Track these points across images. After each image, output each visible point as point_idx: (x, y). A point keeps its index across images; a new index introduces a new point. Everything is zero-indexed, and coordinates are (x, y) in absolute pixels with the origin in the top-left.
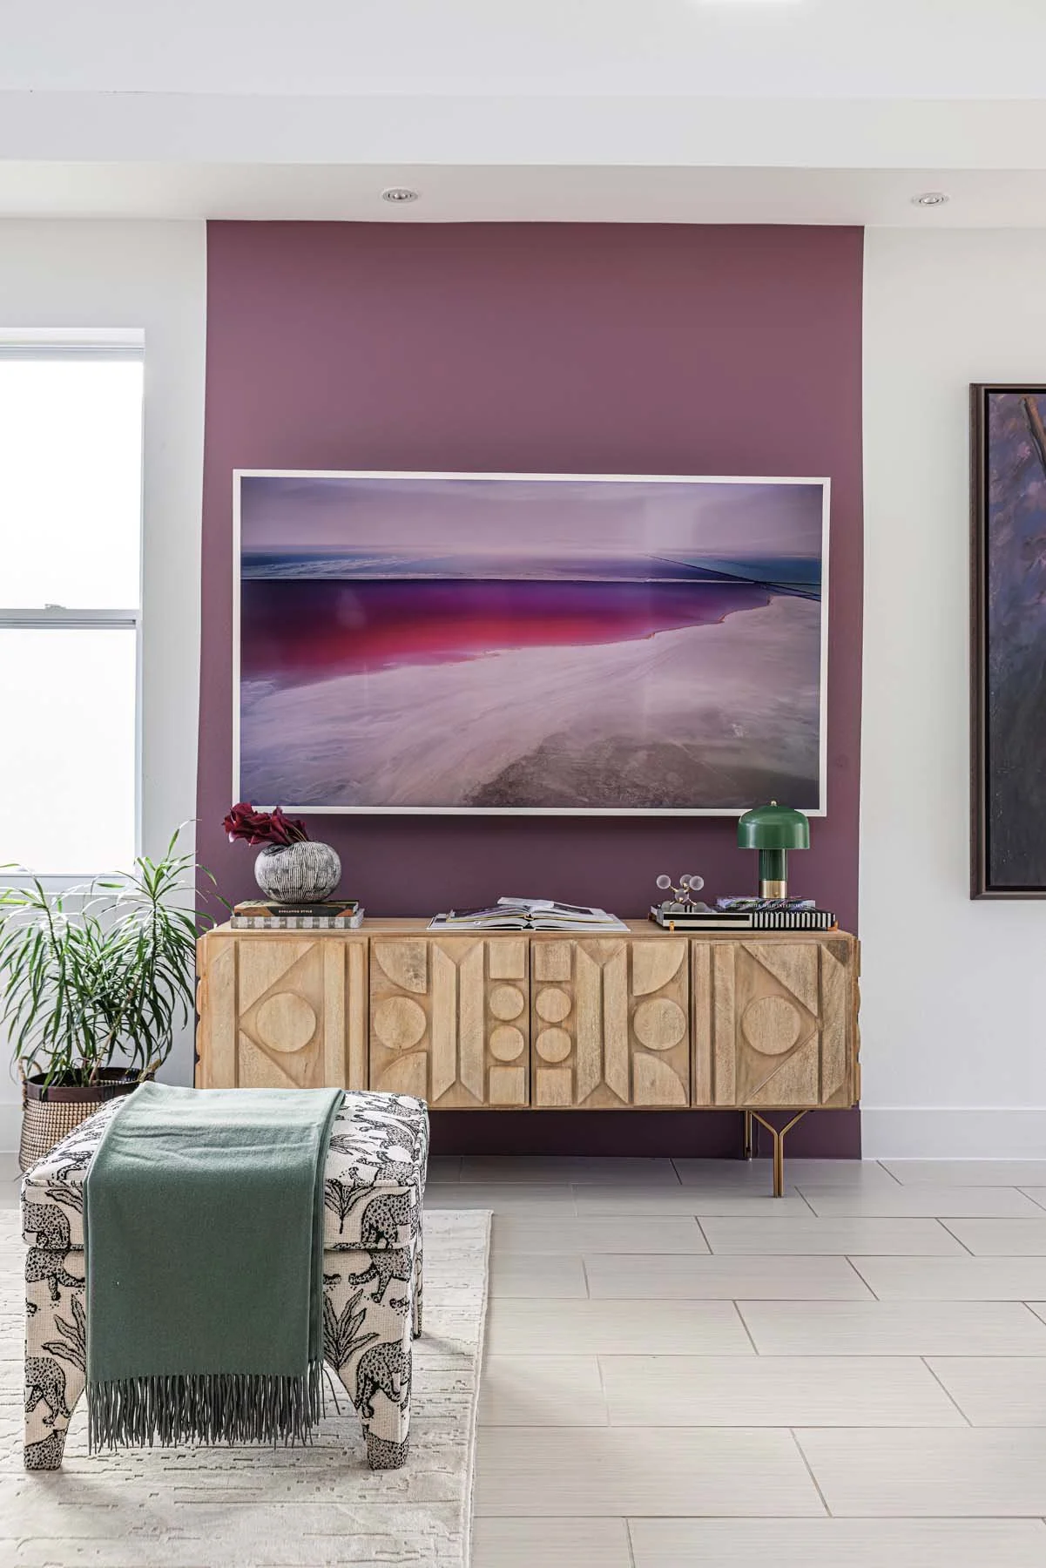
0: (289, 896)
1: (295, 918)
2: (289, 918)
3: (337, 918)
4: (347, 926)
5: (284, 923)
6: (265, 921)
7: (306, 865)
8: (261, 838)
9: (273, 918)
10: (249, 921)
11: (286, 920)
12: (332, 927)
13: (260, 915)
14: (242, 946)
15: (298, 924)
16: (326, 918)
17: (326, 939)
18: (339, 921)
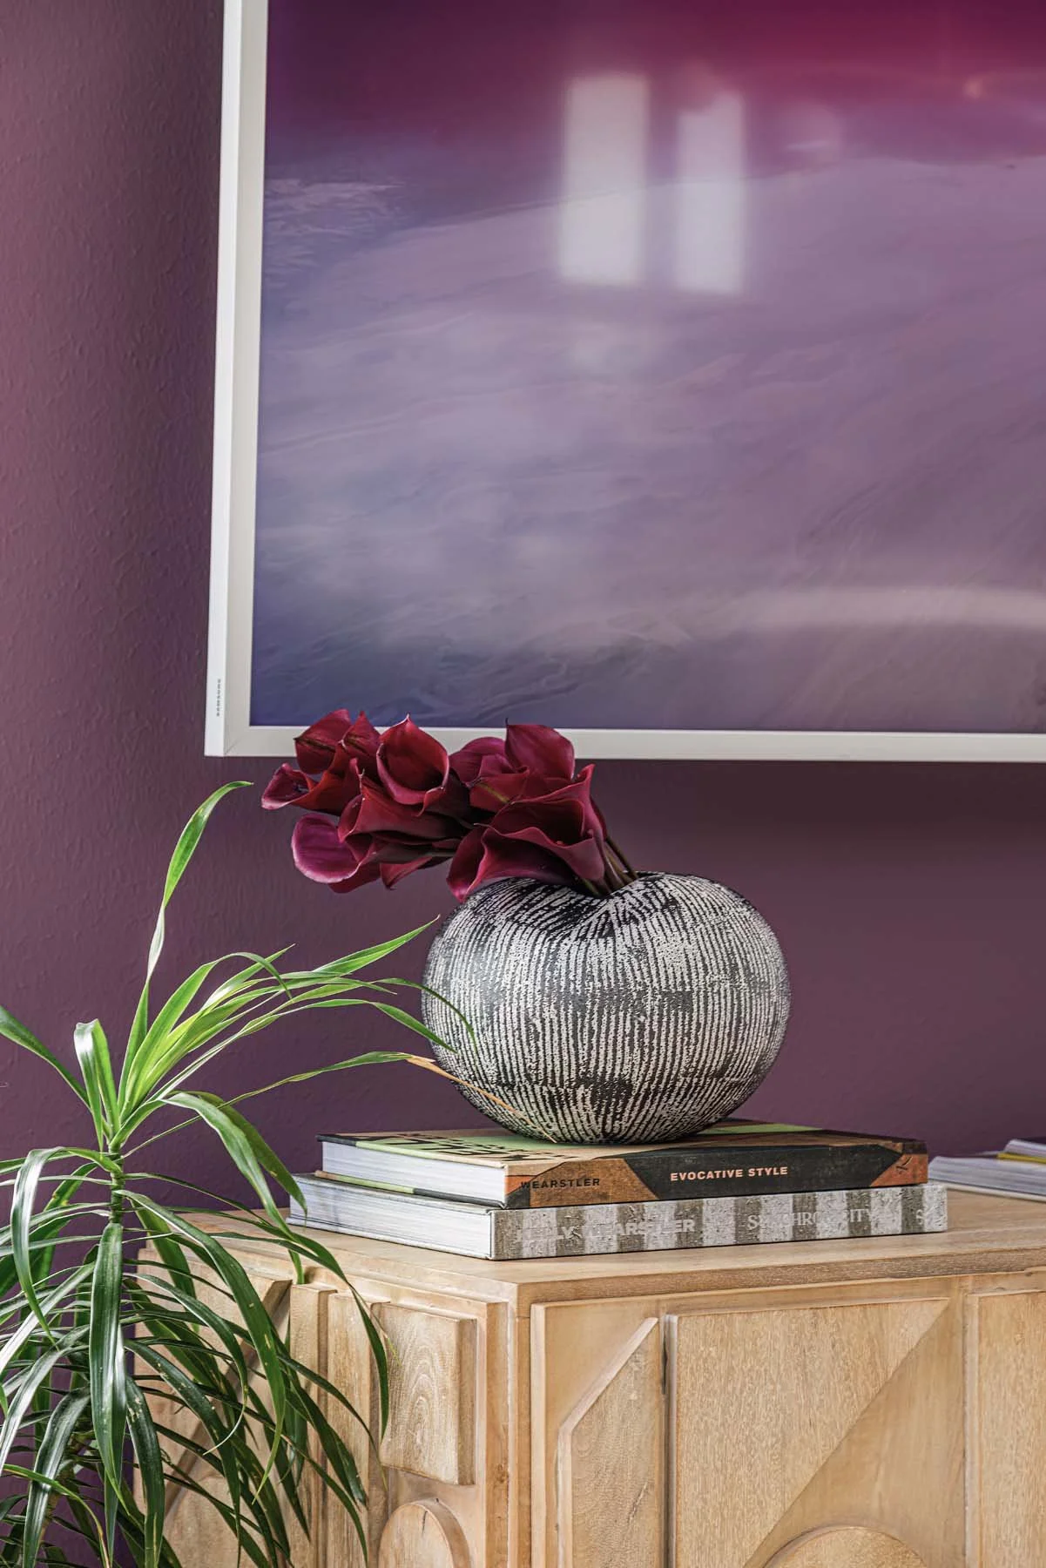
0: (670, 1110)
1: (729, 1201)
2: (709, 1204)
3: (873, 1193)
4: (912, 1227)
5: (689, 1225)
6: (624, 1219)
7: (746, 968)
8: (509, 853)
9: (650, 1208)
10: (563, 1222)
11: (697, 1214)
12: (860, 1231)
13: (604, 1199)
14: (690, 1335)
15: (740, 1222)
16: (840, 1196)
17: (969, 1282)
18: (885, 1206)
